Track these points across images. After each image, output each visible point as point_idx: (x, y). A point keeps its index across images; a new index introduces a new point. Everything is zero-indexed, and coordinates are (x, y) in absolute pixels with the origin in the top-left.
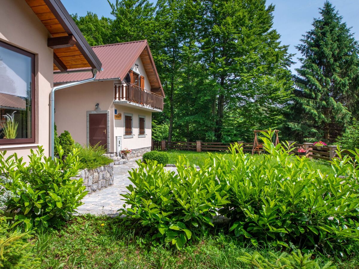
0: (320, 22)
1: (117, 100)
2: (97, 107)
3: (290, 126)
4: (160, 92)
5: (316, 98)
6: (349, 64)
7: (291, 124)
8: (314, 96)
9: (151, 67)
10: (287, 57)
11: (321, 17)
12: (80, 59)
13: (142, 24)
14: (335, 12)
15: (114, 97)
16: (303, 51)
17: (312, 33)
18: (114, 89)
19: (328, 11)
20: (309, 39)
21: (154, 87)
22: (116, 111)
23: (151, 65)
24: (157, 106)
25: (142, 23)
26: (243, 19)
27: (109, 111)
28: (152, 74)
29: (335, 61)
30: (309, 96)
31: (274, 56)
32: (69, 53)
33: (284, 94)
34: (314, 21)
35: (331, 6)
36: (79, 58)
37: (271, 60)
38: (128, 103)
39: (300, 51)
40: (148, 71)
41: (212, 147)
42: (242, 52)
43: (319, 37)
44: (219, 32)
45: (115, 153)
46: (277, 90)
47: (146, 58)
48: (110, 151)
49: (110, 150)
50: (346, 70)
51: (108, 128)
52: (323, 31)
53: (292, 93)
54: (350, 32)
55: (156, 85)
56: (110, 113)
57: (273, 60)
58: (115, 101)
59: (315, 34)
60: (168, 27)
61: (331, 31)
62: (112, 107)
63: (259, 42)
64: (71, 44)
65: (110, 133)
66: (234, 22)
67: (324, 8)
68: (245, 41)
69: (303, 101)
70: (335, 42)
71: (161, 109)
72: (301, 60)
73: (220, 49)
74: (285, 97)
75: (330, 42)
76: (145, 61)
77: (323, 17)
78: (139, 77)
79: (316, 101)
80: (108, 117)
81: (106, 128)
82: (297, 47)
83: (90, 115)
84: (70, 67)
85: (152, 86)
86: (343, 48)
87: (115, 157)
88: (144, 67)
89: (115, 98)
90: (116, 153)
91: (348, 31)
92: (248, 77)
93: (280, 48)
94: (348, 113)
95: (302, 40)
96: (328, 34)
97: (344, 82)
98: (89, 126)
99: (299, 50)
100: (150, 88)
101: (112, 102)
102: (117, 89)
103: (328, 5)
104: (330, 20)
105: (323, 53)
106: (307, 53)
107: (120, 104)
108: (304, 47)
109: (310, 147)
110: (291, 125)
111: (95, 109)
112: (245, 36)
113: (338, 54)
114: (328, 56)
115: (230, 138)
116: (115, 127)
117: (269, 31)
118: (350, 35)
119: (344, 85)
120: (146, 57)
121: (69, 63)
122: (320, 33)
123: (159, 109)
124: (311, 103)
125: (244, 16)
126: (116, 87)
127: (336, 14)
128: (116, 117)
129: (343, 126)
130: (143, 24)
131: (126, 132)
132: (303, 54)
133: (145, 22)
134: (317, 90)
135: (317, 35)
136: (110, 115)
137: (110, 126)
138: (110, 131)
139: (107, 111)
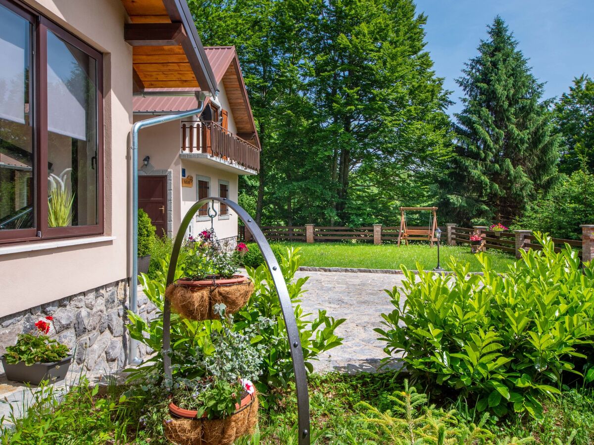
0: (488, 45)
1: (187, 151)
2: (146, 163)
3: (451, 201)
4: (253, 140)
5: (484, 160)
6: (527, 111)
8: (483, 155)
9: (241, 95)
10: (442, 94)
11: (489, 39)
12: (176, 71)
13: (213, 18)
14: (508, 33)
16: (466, 87)
17: (478, 61)
18: (181, 130)
19: (498, 30)
20: (474, 71)
21: (242, 131)
22: (184, 171)
23: (240, 92)
24: (251, 165)
25: (213, 15)
26: (384, 29)
27: (170, 172)
28: (242, 107)
29: (510, 105)
30: (475, 156)
31: (428, 91)
32: (157, 57)
33: (444, 151)
34: (481, 44)
35: (503, 24)
36: (177, 68)
37: (424, 97)
38: (209, 157)
39: (462, 88)
40: (233, 101)
41: (332, 235)
42: (383, 82)
43: (488, 69)
44: (348, 46)
46: (432, 144)
47: (230, 79)
50: (523, 119)
51: (168, 202)
52: (493, 59)
53: (453, 151)
54: (526, 65)
55: (248, 127)
56: (172, 175)
57: (427, 97)
58: (182, 152)
59: (481, 64)
60: (257, 28)
61: (505, 60)
62: (176, 164)
63: (407, 69)
64: (176, 41)
65: (173, 213)
66: (371, 33)
67: (494, 25)
68: (388, 65)
69: (468, 162)
70: (509, 77)
71: (256, 170)
72: (464, 100)
73: (344, 74)
74: (446, 156)
75: (504, 77)
76: (228, 84)
77: (492, 40)
78: (219, 111)
79: (485, 164)
80: (168, 181)
81: (164, 202)
82: (458, 81)
84: (152, 85)
85: (238, 129)
86: (520, 88)
88: (227, 94)
89: (184, 148)
91: (524, 62)
92: (394, 122)
93: (434, 81)
94: (529, 183)
95: (464, 71)
96: (500, 65)
97: (523, 136)
99: (461, 85)
100: (236, 132)
102: (188, 131)
103: (498, 23)
104: (502, 45)
105: (494, 92)
106: (471, 91)
107: (193, 159)
108: (467, 82)
109: (482, 232)
110: (453, 198)
112: (389, 56)
113: (514, 95)
114: (501, 97)
115: (361, 220)
116: (183, 200)
117: (420, 53)
118: (528, 70)
119: (522, 141)
120: (232, 77)
121: (151, 76)
122: (489, 63)
123: (253, 169)
124: (479, 167)
125: (387, 26)
126: (184, 127)
127: (510, 37)
128: (184, 182)
129: (521, 201)
130: (216, 16)
132: (466, 92)
133: (219, 15)
134: (487, 148)
135: (485, 65)
136: (172, 179)
137: (172, 199)
138: (172, 208)
139: (167, 170)
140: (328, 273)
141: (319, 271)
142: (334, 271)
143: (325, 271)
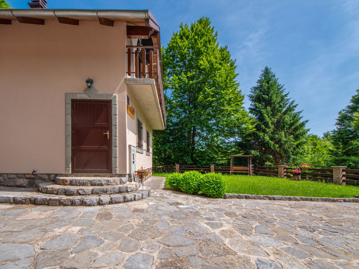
5: (267, 133)
7: (253, 151)
8: (268, 130)
15: (126, 70)
22: (128, 99)
27: (115, 96)
45: (127, 176)
48: (117, 172)
49: (118, 169)
51: (113, 128)
65: (118, 138)
80: (113, 106)
81: (108, 127)
87: (128, 183)
89: (129, 73)
90: (130, 175)
98: (70, 122)
101: (123, 80)
111: (85, 90)
124: (267, 136)
126: (129, 52)
128: (129, 109)
131: (138, 143)
136: (117, 103)
137: (117, 124)
138: (118, 133)
139: (112, 95)
140: (272, 201)
141: (264, 199)
142: (278, 199)
143: (270, 199)
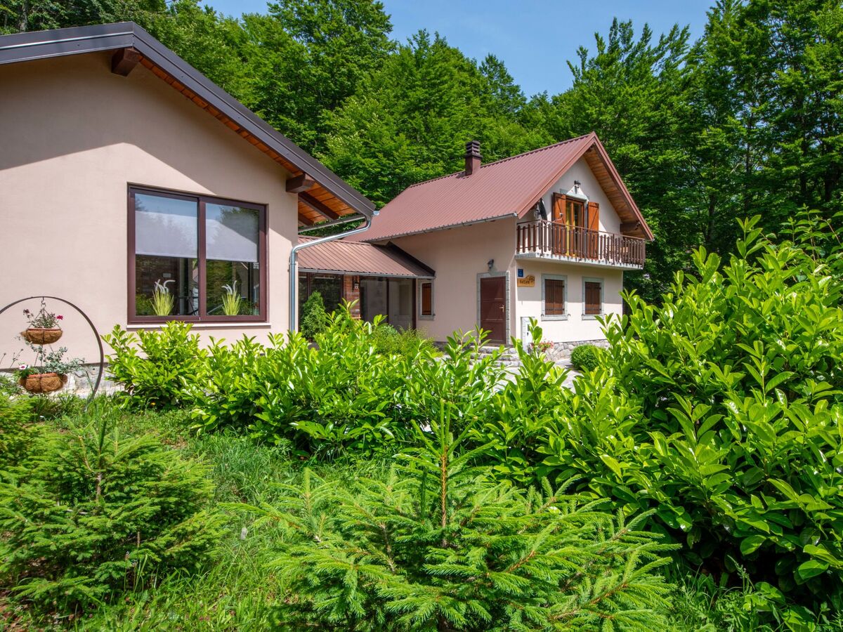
1: (521, 252)
2: (491, 266)
15: (516, 246)
18: (516, 232)
21: (626, 221)
22: (520, 272)
24: (633, 260)
27: (508, 273)
40: (609, 190)
47: (599, 167)
49: (508, 339)
51: (506, 302)
55: (630, 217)
56: (510, 276)
58: (517, 253)
62: (513, 266)
65: (510, 312)
71: (640, 264)
76: (599, 173)
78: (586, 205)
80: (506, 282)
81: (503, 302)
83: (482, 280)
84: (341, 213)
85: (622, 219)
88: (600, 184)
89: (518, 250)
98: (480, 299)
100: (619, 222)
101: (514, 258)
107: (526, 259)
111: (488, 270)
116: (519, 300)
120: (599, 165)
123: (637, 263)
126: (519, 229)
128: (520, 282)
131: (546, 310)
136: (510, 279)
137: (510, 298)
138: (510, 307)
139: (505, 272)
